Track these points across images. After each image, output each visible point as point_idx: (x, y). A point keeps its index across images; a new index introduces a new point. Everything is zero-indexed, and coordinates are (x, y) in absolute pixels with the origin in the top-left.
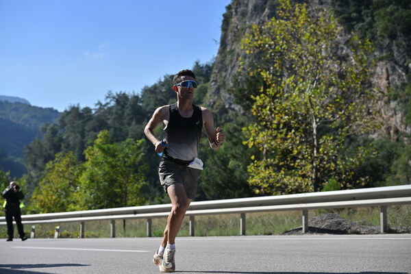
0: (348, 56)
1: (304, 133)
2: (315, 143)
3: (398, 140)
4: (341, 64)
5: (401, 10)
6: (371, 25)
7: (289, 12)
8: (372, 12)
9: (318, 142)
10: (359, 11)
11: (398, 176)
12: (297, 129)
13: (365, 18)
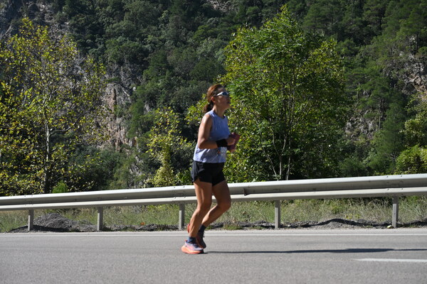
0: (82, 75)
1: (38, 140)
2: (48, 150)
3: (121, 151)
4: (75, 82)
5: (128, 42)
6: (103, 51)
7: (31, 31)
8: (105, 40)
9: (50, 149)
10: (93, 39)
11: (119, 182)
12: (32, 136)
13: (99, 45)
